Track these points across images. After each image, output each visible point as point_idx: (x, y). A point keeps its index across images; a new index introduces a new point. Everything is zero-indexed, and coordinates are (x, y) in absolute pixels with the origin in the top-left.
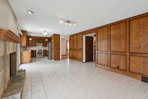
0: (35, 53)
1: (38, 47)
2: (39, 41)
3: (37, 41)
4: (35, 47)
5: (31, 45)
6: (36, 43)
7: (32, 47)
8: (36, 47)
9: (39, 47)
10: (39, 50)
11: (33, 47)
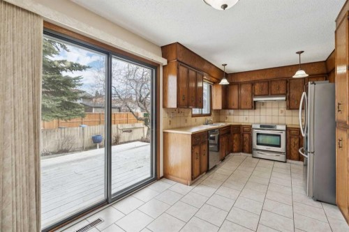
0: (246, 136)
1: (263, 111)
2: (269, 88)
3: (257, 87)
4: (252, 113)
5: (236, 107)
6: (253, 95)
7: (241, 112)
8: (257, 111)
10: (263, 127)
11: (246, 112)
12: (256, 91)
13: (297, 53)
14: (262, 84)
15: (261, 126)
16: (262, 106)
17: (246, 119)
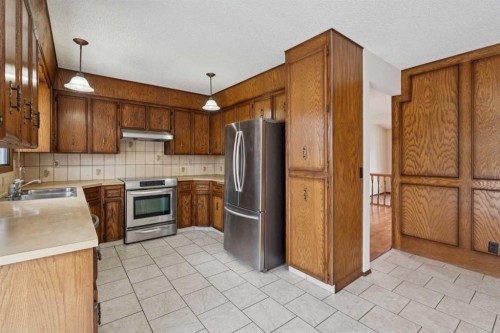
1: (131, 157)
2: (147, 119)
3: (127, 111)
4: (110, 160)
7: (86, 159)
8: (119, 158)
9: (140, 157)
10: (145, 184)
11: (98, 159)
12: (125, 119)
13: (208, 75)
14: (136, 109)
15: (142, 184)
16: (128, 149)
17: (99, 172)
